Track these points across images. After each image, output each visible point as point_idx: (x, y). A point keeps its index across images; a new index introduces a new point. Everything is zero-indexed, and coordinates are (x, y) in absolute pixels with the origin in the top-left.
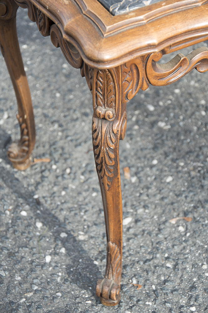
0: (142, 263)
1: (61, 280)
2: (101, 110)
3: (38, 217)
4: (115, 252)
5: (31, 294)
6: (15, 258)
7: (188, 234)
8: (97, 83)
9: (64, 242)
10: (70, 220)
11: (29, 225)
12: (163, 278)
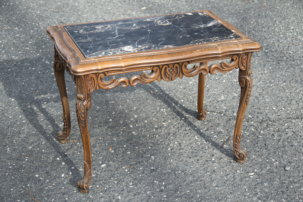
0: (104, 180)
1: (66, 183)
2: (79, 95)
3: (64, 161)
4: (87, 167)
5: (51, 186)
6: (48, 174)
7: (129, 172)
8: (78, 84)
9: (72, 170)
10: (78, 163)
11: (59, 163)
12: (111, 186)
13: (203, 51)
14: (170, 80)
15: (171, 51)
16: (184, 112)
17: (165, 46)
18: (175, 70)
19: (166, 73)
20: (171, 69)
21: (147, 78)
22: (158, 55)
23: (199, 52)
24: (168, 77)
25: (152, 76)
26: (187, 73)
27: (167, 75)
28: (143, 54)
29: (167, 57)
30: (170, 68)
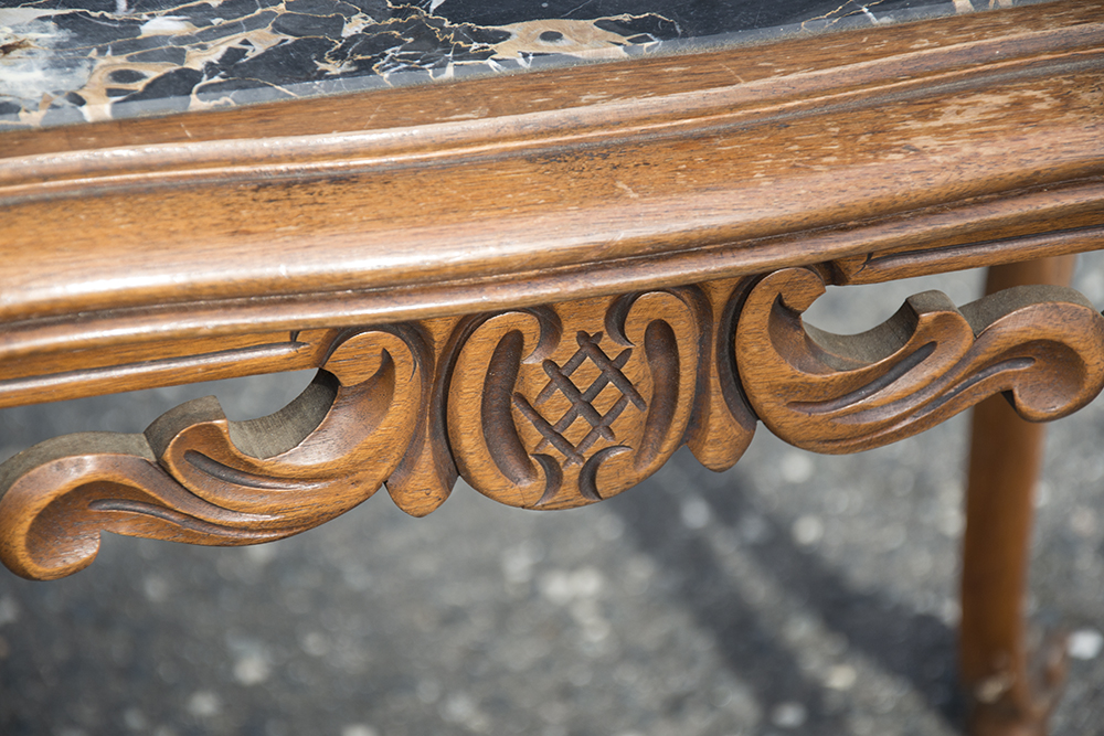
13: (1036, 122)
14: (569, 489)
15: (583, 112)
16: (801, 630)
17: (514, 28)
18: (634, 369)
19: (516, 407)
20: (578, 359)
21: (243, 471)
22: (402, 169)
23: (980, 134)
24: (548, 460)
25: (315, 454)
26: (804, 397)
27: (532, 436)
28: (194, 163)
29: (526, 209)
30: (569, 344)
